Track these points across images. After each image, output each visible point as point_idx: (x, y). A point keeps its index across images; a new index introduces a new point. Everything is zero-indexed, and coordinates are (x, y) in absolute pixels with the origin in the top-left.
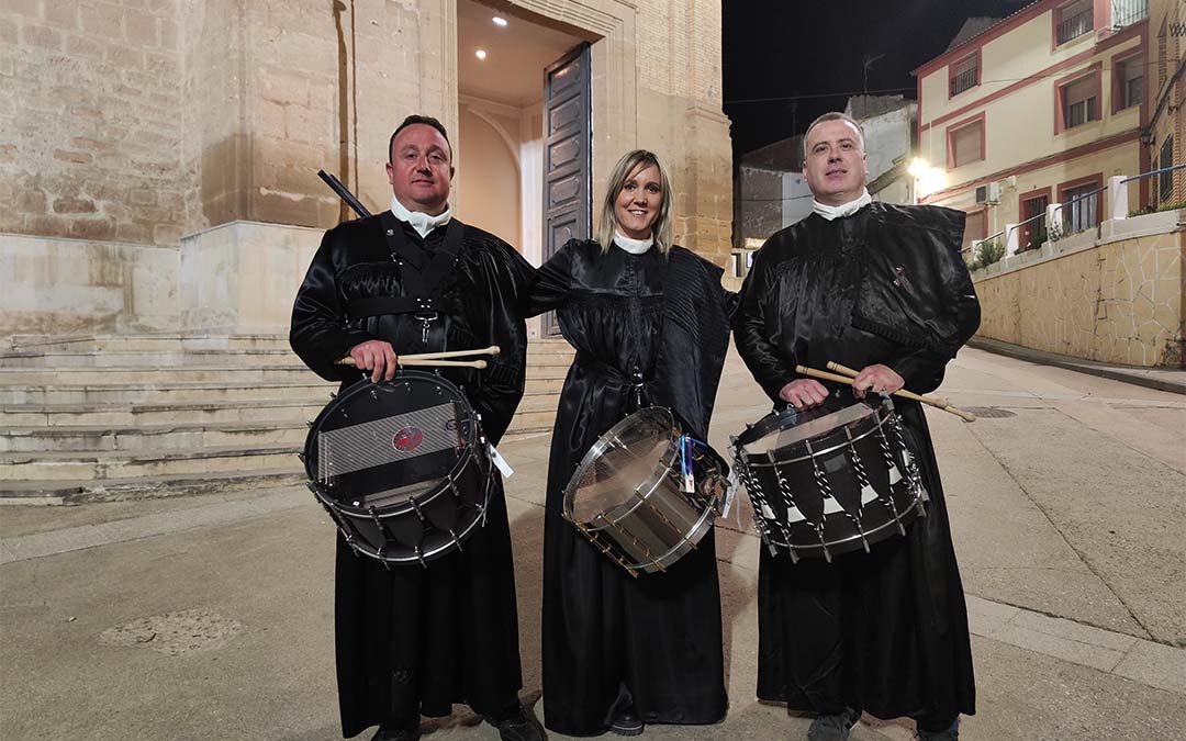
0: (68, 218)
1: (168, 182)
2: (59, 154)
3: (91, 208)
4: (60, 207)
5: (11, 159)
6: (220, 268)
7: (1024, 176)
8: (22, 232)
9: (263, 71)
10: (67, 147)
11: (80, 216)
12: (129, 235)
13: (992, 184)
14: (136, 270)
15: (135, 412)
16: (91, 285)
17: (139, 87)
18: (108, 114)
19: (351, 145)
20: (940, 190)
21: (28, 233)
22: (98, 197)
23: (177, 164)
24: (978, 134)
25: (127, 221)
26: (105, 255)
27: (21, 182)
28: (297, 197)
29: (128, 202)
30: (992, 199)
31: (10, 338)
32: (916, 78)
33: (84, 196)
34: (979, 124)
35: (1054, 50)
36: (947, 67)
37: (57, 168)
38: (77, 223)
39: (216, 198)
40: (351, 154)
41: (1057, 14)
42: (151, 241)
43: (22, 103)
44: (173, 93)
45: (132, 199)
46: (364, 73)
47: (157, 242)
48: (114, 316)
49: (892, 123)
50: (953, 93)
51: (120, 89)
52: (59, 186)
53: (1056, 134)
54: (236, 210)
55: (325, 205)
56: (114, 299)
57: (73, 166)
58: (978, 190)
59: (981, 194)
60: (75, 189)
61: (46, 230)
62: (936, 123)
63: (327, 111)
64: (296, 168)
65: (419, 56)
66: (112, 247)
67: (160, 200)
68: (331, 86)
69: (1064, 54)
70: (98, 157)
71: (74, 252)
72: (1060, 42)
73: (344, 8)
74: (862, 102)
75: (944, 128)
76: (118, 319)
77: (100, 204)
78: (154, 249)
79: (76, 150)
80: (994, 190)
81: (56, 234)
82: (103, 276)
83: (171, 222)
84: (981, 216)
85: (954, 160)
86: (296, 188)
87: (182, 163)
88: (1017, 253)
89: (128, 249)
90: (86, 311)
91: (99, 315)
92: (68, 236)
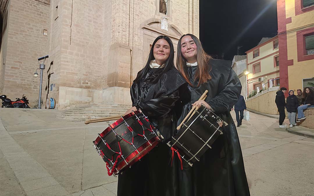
0: (84, 85)
1: (99, 79)
2: (84, 75)
3: (87, 83)
4: (83, 83)
5: (77, 75)
6: (111, 94)
7: (269, 76)
8: (78, 88)
9: (119, 62)
10: (85, 73)
11: (86, 85)
12: (93, 88)
13: (262, 77)
14: (94, 94)
15: (110, 114)
16: (87, 96)
17: (96, 63)
18: (91, 68)
19: (132, 74)
20: (252, 78)
21: (79, 88)
22: (89, 82)
23: (101, 76)
24: (259, 66)
25: (93, 86)
26: (89, 91)
27: (78, 79)
28: (124, 82)
29: (93, 82)
30: (262, 81)
31: (75, 105)
32: (246, 53)
33: (87, 81)
34: (259, 64)
35: (273, 49)
36: (252, 52)
37: (83, 77)
38: (85, 86)
39: (110, 82)
40: (132, 75)
41: (274, 42)
42: (96, 89)
43: (79, 66)
44: (101, 64)
45: (94, 82)
46: (134, 61)
47: (97, 89)
48: (90, 102)
49: (243, 62)
50: (254, 57)
51: (93, 63)
52: (83, 80)
53: (274, 67)
54: (114, 85)
55: (128, 84)
56: (90, 99)
57: (86, 76)
58: (259, 79)
59: (260, 79)
60: (85, 80)
61: (81, 87)
62: (251, 63)
63: (129, 68)
64: (124, 78)
65: (143, 58)
66: (91, 90)
67: (98, 82)
68: (129, 64)
69: (275, 51)
70: (90, 75)
71: (85, 91)
72: (275, 48)
73: (131, 51)
74: (237, 57)
75: (252, 65)
76: (91, 102)
77: (89, 83)
78: (96, 90)
79: (86, 74)
80: (262, 79)
81: (82, 88)
82: (89, 95)
83: (99, 86)
84: (260, 84)
85: (254, 72)
86: (123, 81)
87: (102, 76)
88: (259, 93)
89: (93, 90)
90: (86, 101)
91: (88, 102)
92: (84, 88)
